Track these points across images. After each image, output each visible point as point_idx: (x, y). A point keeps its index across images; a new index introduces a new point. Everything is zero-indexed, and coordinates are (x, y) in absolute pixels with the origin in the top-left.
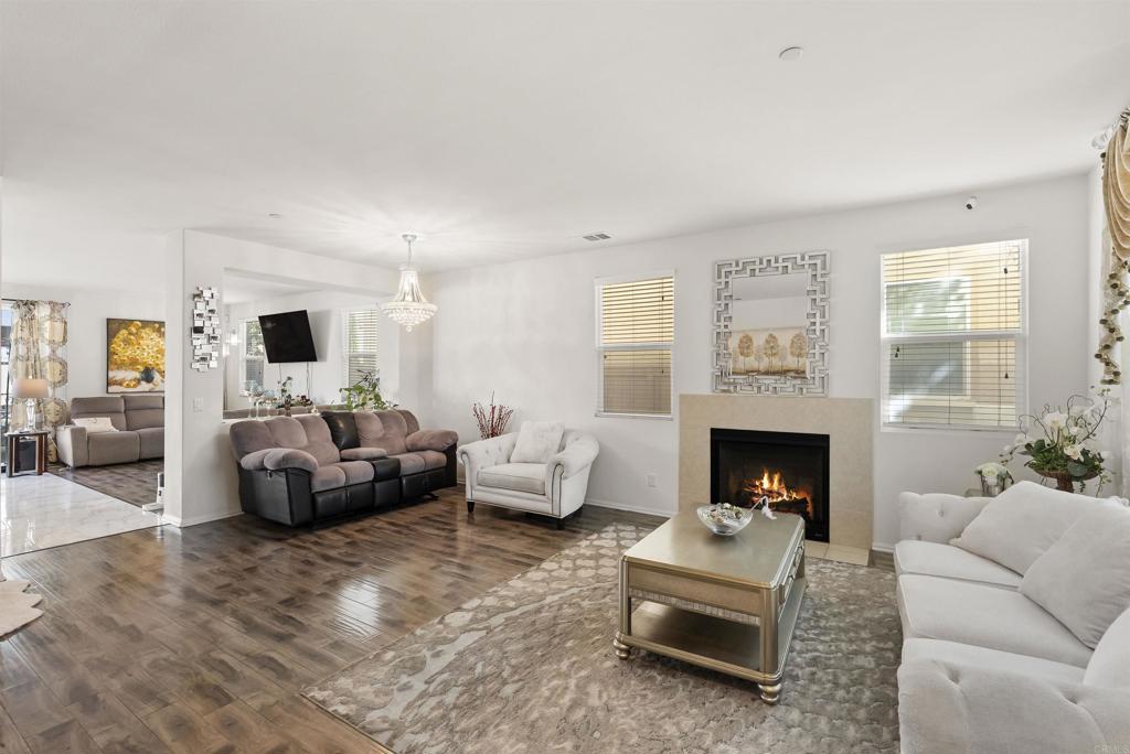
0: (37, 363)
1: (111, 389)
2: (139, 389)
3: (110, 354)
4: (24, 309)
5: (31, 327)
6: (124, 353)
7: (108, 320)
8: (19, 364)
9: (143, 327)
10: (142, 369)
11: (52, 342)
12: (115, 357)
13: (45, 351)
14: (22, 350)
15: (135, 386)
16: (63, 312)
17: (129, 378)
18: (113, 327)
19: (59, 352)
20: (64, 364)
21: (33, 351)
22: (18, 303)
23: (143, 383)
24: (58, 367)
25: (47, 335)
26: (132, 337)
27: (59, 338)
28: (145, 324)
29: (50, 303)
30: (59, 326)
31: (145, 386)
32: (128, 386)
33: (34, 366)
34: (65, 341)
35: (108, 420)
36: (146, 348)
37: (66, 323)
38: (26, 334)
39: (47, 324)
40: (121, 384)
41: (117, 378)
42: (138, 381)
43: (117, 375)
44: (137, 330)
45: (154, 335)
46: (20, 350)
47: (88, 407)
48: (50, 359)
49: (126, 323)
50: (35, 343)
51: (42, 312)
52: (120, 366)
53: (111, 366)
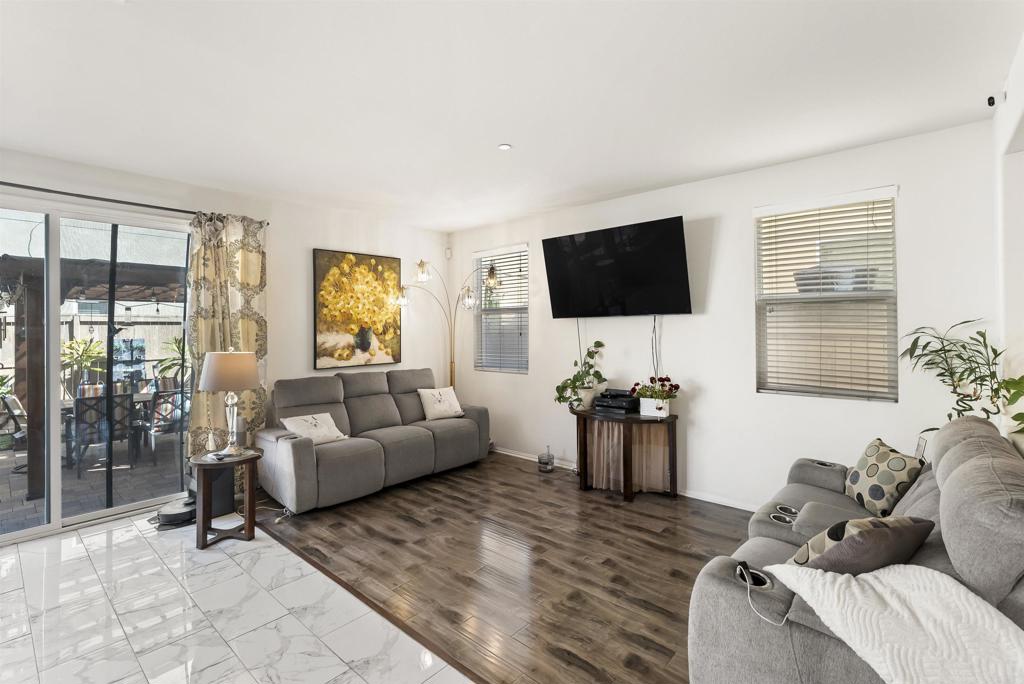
0: (227, 322)
1: (323, 362)
2: (353, 361)
3: (317, 305)
4: (208, 227)
5: (217, 261)
6: (336, 304)
7: (315, 250)
8: (202, 323)
9: (357, 264)
10: (357, 330)
11: (245, 286)
12: (325, 311)
13: (237, 300)
14: (205, 299)
15: (348, 358)
16: (260, 236)
17: (342, 344)
18: (323, 261)
19: (255, 303)
20: (262, 323)
21: (221, 301)
22: (200, 219)
23: (358, 351)
24: (254, 327)
25: (238, 275)
26: (344, 279)
27: (254, 280)
28: (362, 258)
29: (244, 219)
30: (254, 257)
31: (360, 357)
32: (340, 357)
33: (222, 326)
34: (263, 284)
35: (327, 416)
36: (362, 295)
37: (263, 254)
38: (210, 273)
39: (239, 256)
40: (331, 355)
41: (327, 345)
42: (352, 349)
43: (329, 339)
44: (351, 267)
45: (370, 277)
46: (202, 298)
47: (299, 396)
48: (244, 315)
49: (337, 257)
50: (223, 287)
51: (233, 234)
52: (331, 325)
53: (320, 327)
